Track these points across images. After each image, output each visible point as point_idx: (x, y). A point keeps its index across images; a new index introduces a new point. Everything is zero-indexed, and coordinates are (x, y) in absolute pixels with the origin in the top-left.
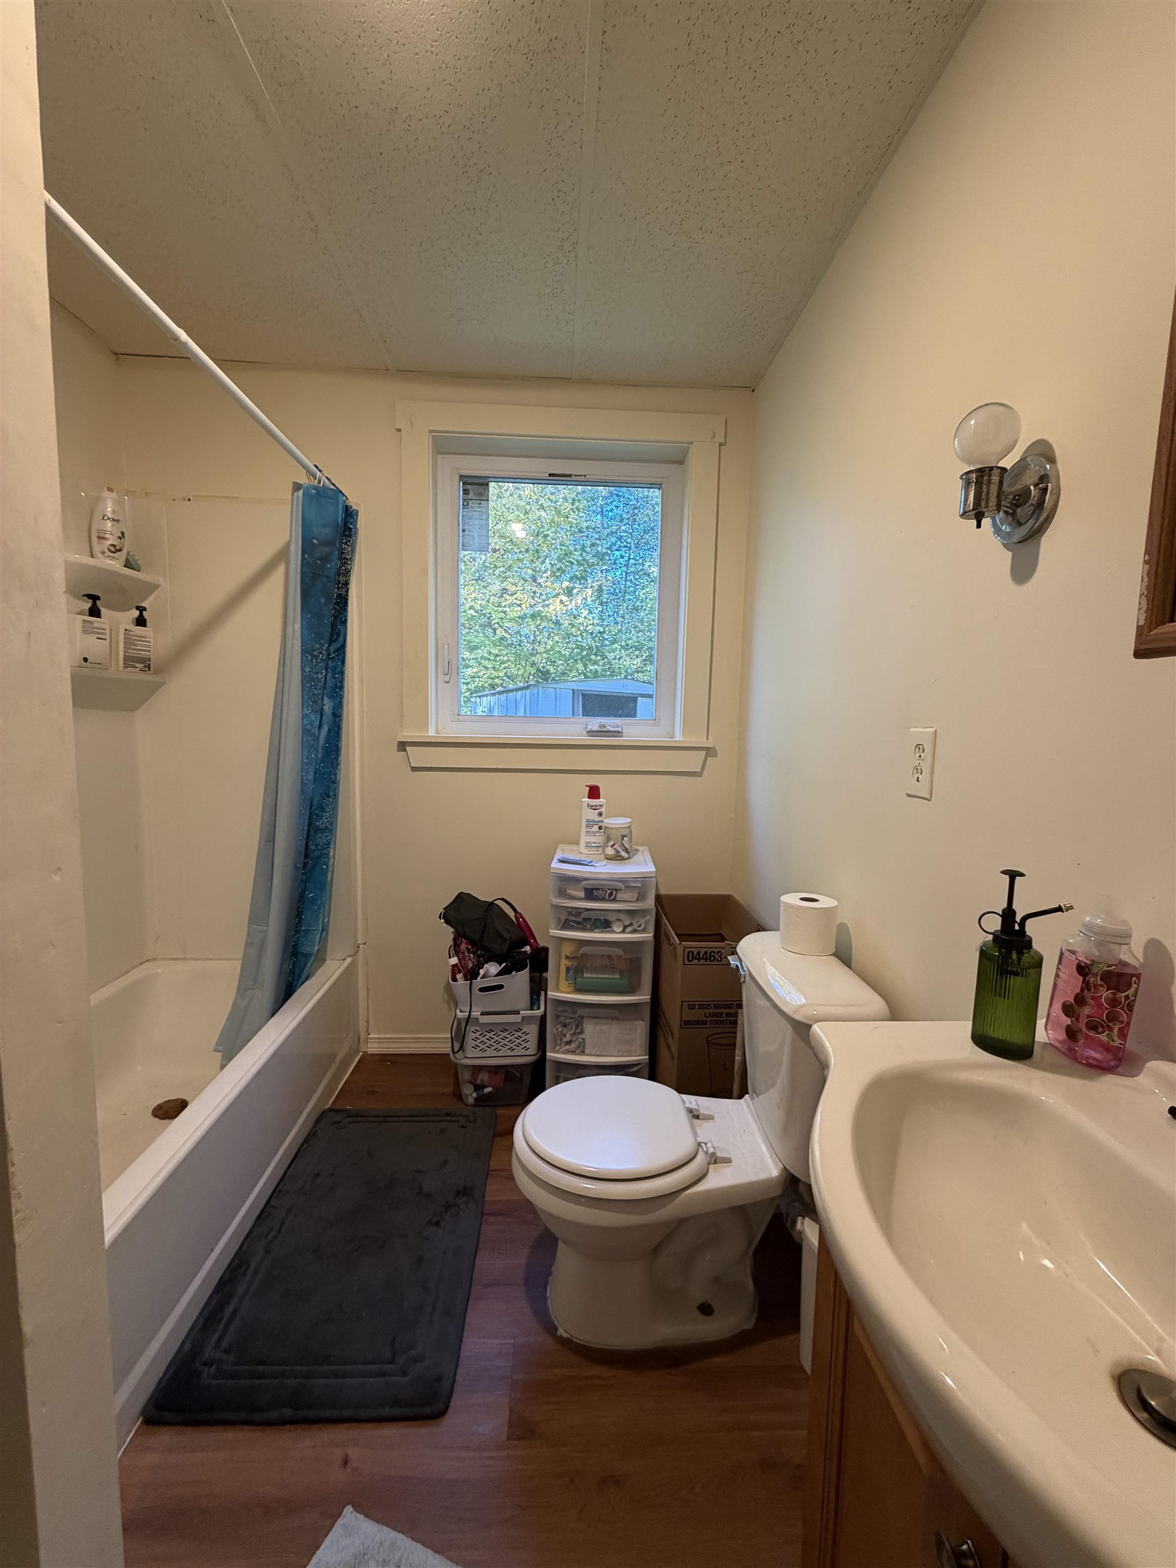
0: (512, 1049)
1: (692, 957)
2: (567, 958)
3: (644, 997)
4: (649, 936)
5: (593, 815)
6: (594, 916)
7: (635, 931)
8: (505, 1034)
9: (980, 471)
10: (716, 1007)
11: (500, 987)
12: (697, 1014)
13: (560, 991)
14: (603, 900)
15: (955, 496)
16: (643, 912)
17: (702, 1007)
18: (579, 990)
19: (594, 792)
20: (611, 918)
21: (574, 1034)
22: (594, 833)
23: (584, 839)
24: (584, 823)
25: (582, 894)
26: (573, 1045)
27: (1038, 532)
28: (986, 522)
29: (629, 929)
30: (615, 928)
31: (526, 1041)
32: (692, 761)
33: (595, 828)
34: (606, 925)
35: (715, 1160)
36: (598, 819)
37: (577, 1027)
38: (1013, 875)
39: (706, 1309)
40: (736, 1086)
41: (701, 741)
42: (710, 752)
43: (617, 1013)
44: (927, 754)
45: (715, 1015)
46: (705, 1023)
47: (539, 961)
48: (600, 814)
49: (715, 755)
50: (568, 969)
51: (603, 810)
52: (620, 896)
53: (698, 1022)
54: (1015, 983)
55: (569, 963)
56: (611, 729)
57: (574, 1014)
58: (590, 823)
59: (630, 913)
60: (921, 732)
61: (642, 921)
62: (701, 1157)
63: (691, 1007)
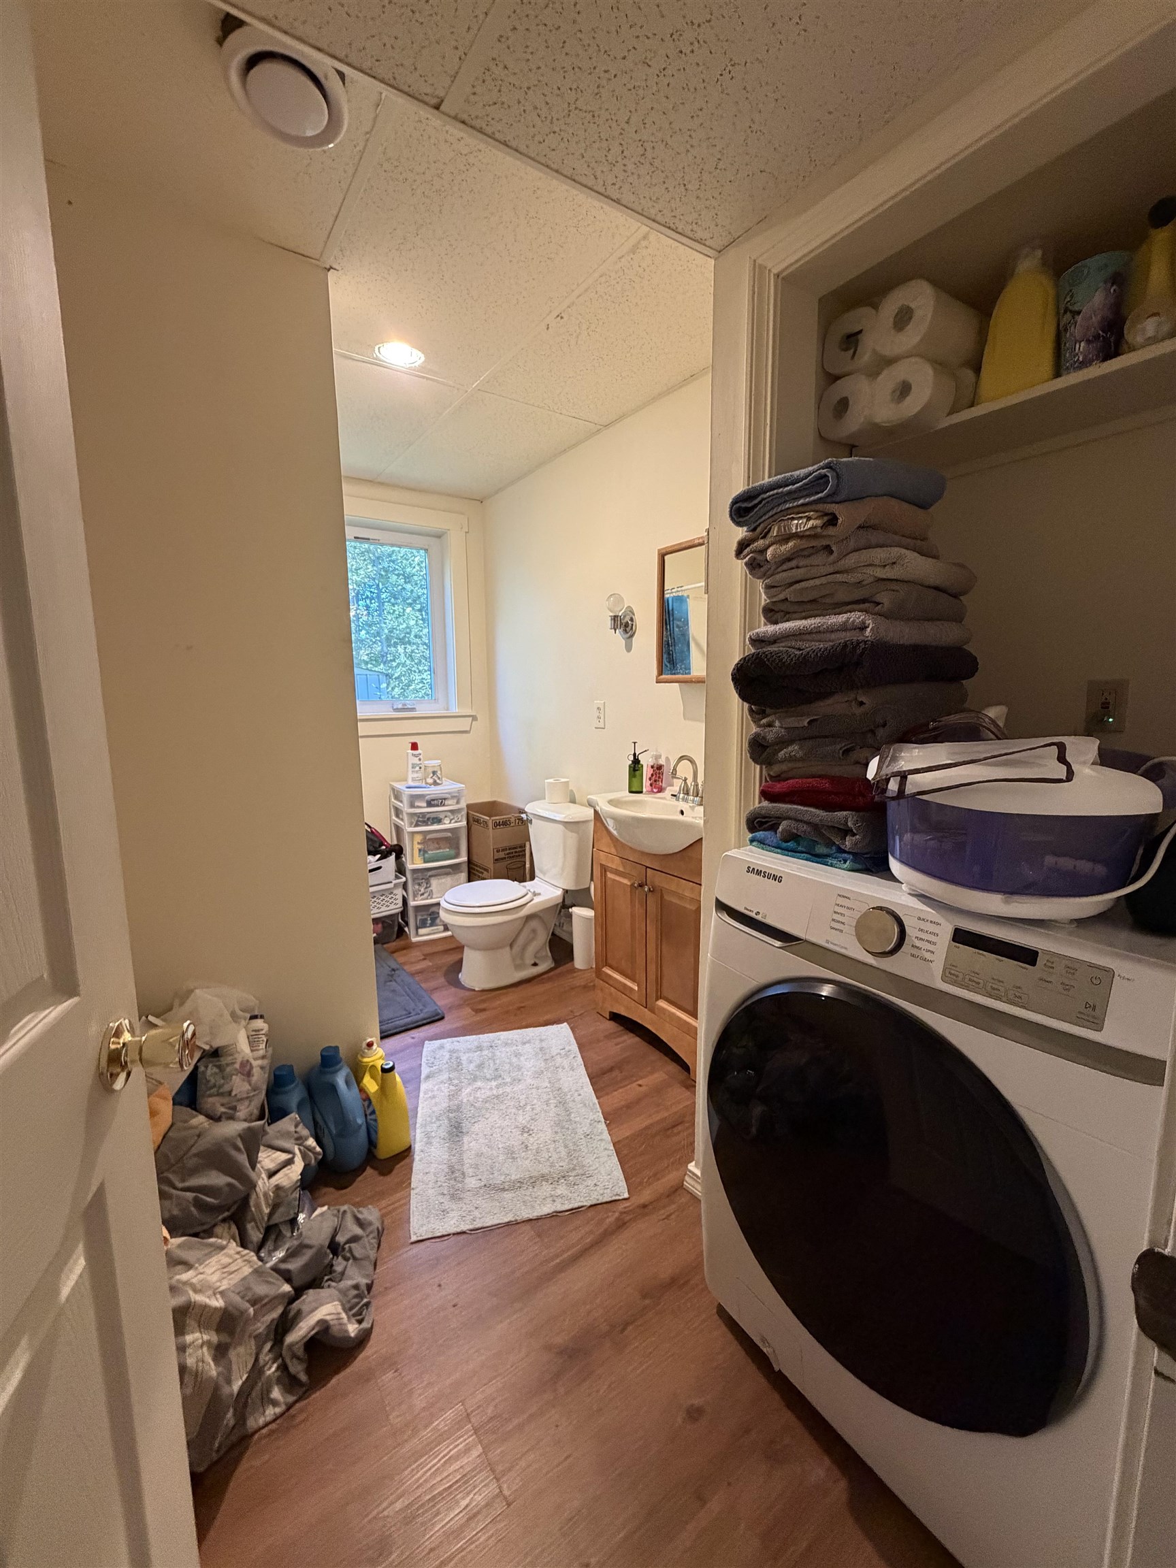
0: (387, 906)
1: (497, 825)
2: (418, 843)
3: (464, 858)
4: (464, 823)
5: (416, 761)
6: (433, 816)
7: (456, 822)
8: (383, 897)
9: (615, 616)
10: (509, 849)
11: (379, 868)
12: (502, 855)
13: (414, 862)
14: (437, 806)
15: (609, 623)
16: (459, 811)
17: (503, 850)
18: (425, 862)
19: (414, 746)
20: (442, 816)
21: (426, 888)
22: (417, 772)
23: (410, 776)
24: (410, 766)
25: (425, 805)
26: (426, 895)
27: (632, 636)
28: (617, 631)
29: (453, 821)
30: (445, 822)
31: (396, 899)
32: (464, 724)
33: (417, 768)
34: (439, 821)
35: (535, 894)
36: (419, 762)
37: (427, 884)
38: (635, 743)
39: (535, 964)
40: (528, 876)
41: (469, 712)
42: (474, 718)
43: (449, 870)
44: (602, 711)
45: (509, 853)
46: (505, 858)
47: (398, 851)
48: (420, 760)
49: (477, 720)
50: (420, 850)
51: (421, 757)
52: (447, 802)
53: (502, 859)
54: (637, 773)
55: (420, 846)
56: (410, 707)
57: (424, 876)
58: (414, 766)
59: (452, 812)
60: (599, 703)
61: (460, 816)
62: (530, 894)
63: (498, 851)
